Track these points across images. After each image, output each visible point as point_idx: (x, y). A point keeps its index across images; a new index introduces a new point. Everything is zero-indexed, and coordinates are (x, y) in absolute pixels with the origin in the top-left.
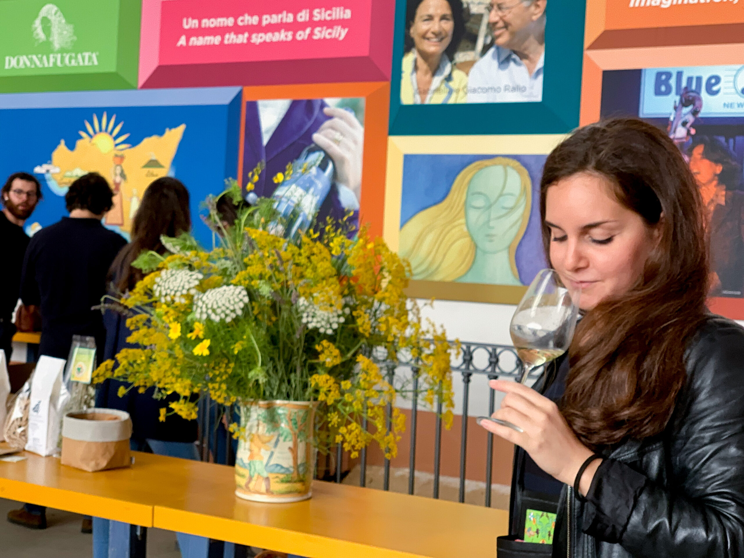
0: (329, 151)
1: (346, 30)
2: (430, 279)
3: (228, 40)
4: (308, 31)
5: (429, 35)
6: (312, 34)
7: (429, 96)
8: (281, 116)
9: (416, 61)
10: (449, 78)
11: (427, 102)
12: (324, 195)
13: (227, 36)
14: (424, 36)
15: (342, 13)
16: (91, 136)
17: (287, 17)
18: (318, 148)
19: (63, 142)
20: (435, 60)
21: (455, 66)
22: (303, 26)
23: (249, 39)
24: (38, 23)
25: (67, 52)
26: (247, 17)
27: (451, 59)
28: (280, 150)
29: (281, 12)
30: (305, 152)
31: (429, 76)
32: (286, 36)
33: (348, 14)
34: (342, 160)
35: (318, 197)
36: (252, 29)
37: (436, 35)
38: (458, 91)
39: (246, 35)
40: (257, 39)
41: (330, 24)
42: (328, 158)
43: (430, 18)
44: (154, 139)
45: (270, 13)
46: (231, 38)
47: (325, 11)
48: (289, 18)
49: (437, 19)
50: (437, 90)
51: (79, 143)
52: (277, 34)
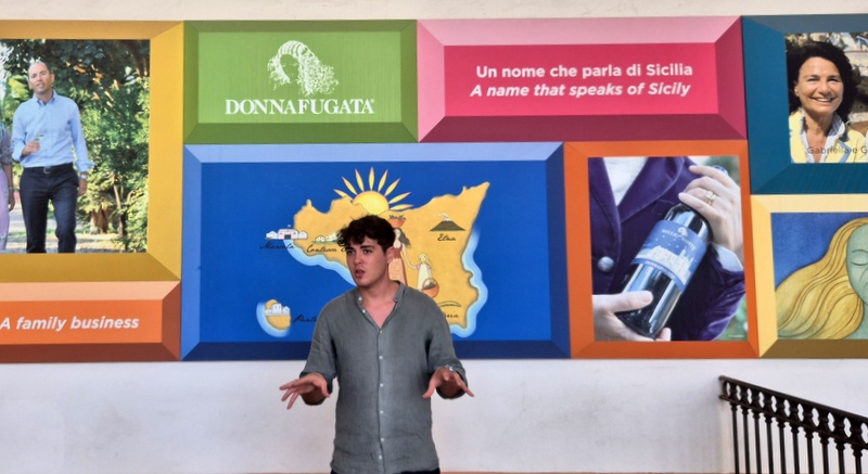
0: (701, 210)
1: (689, 87)
2: (815, 338)
3: (539, 91)
4: (642, 86)
5: (817, 95)
6: (647, 88)
7: (823, 156)
8: (636, 174)
9: (804, 120)
10: (844, 138)
11: (822, 161)
12: (700, 257)
13: (537, 88)
14: (811, 96)
15: (681, 69)
16: (353, 196)
17: (613, 71)
18: (686, 208)
19: (309, 202)
20: (826, 120)
21: (849, 126)
22: (635, 81)
23: (567, 91)
24: (276, 61)
25: (326, 97)
26: (561, 69)
27: (845, 120)
28: (638, 210)
29: (606, 66)
30: (670, 212)
31: (821, 136)
32: (614, 90)
33: (689, 71)
34: (718, 220)
35: (692, 260)
36: (569, 82)
37: (825, 95)
38: (856, 151)
39: (563, 87)
40: (577, 92)
41: (669, 80)
42: (699, 219)
43: (816, 78)
44: (446, 198)
45: (592, 66)
46: (542, 90)
47: (661, 67)
48: (618, 72)
49: (824, 80)
50: (832, 149)
51: (335, 204)
52: (602, 88)
